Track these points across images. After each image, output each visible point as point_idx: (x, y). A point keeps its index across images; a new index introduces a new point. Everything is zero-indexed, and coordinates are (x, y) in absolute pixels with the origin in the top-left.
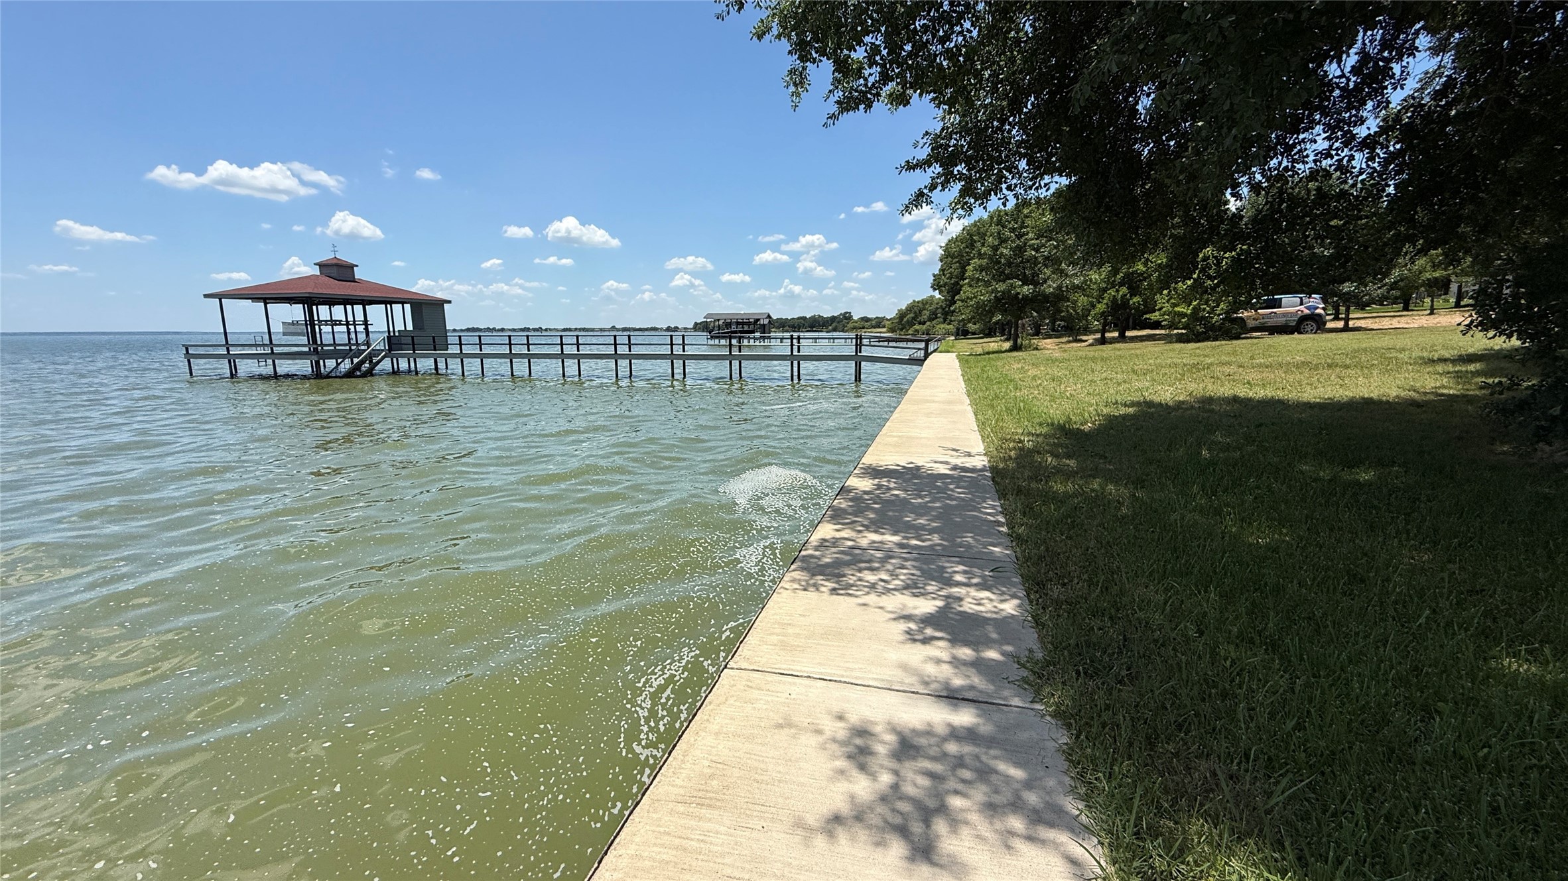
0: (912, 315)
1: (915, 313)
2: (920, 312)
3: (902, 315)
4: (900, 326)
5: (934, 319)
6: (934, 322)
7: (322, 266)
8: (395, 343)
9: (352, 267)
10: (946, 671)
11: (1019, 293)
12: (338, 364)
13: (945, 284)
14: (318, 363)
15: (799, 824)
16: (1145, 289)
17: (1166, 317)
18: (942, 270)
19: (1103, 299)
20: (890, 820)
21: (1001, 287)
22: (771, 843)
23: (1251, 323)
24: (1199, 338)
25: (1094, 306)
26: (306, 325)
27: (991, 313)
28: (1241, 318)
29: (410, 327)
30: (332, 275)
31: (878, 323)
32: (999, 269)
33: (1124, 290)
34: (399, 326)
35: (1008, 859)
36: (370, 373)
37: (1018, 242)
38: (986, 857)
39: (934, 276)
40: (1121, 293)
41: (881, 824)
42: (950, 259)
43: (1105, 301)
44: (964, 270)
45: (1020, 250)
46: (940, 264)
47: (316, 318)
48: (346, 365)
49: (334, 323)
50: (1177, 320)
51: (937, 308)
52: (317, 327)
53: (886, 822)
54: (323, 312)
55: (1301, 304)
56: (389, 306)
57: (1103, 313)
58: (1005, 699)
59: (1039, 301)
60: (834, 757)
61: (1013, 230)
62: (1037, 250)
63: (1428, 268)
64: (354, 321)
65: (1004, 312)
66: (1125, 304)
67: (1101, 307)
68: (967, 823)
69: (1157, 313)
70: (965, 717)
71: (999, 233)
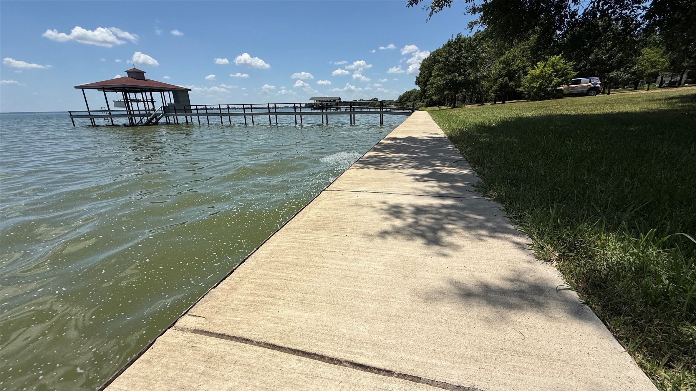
0: (406, 98)
1: (407, 97)
2: (409, 96)
3: (401, 98)
4: (400, 104)
5: (416, 100)
6: (416, 102)
7: (128, 72)
8: (167, 110)
9: (143, 73)
10: (437, 189)
11: (457, 80)
12: (141, 119)
13: (422, 81)
14: (132, 119)
15: (365, 234)
16: (516, 78)
17: (526, 89)
18: (420, 74)
19: (496, 83)
20: (414, 232)
21: (449, 77)
22: (351, 240)
23: (566, 92)
24: (541, 98)
25: (491, 87)
26: (125, 102)
27: (444, 90)
28: (561, 90)
29: (173, 102)
30: (134, 77)
31: (390, 102)
32: (449, 68)
33: (507, 79)
34: (168, 102)
35: (480, 243)
36: (156, 123)
37: (457, 55)
38: (470, 242)
39: (417, 77)
40: (505, 80)
41: (410, 233)
42: (424, 69)
43: (497, 84)
44: (431, 73)
45: (458, 59)
46: (419, 71)
47: (129, 98)
48: (145, 121)
49: (138, 101)
50: (531, 90)
51: (417, 95)
52: (130, 103)
53: (413, 233)
54: (132, 96)
55: (590, 82)
56: (162, 92)
57: (496, 90)
58: (470, 196)
59: (467, 84)
60: (382, 214)
61: (456, 49)
62: (467, 59)
63: (649, 68)
64: (147, 100)
65: (450, 89)
66: (507, 85)
67: (495, 87)
68: (456, 232)
69: (522, 88)
70: (449, 202)
71: (449, 51)
